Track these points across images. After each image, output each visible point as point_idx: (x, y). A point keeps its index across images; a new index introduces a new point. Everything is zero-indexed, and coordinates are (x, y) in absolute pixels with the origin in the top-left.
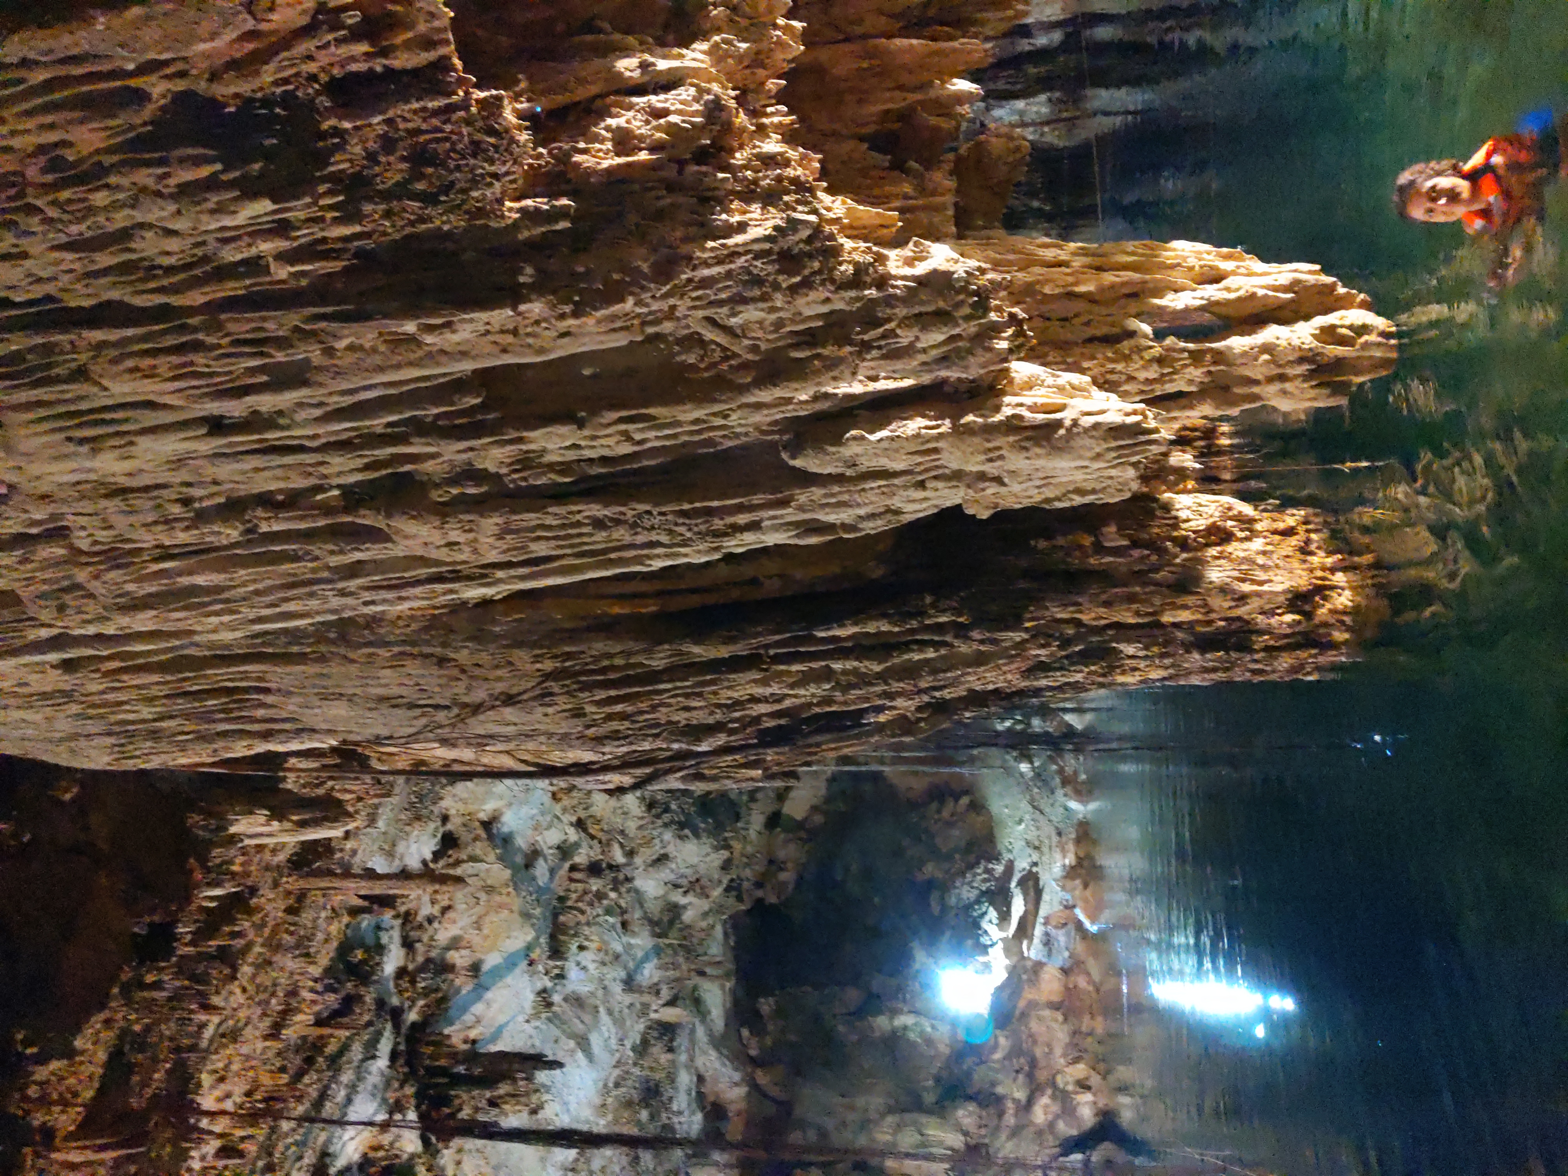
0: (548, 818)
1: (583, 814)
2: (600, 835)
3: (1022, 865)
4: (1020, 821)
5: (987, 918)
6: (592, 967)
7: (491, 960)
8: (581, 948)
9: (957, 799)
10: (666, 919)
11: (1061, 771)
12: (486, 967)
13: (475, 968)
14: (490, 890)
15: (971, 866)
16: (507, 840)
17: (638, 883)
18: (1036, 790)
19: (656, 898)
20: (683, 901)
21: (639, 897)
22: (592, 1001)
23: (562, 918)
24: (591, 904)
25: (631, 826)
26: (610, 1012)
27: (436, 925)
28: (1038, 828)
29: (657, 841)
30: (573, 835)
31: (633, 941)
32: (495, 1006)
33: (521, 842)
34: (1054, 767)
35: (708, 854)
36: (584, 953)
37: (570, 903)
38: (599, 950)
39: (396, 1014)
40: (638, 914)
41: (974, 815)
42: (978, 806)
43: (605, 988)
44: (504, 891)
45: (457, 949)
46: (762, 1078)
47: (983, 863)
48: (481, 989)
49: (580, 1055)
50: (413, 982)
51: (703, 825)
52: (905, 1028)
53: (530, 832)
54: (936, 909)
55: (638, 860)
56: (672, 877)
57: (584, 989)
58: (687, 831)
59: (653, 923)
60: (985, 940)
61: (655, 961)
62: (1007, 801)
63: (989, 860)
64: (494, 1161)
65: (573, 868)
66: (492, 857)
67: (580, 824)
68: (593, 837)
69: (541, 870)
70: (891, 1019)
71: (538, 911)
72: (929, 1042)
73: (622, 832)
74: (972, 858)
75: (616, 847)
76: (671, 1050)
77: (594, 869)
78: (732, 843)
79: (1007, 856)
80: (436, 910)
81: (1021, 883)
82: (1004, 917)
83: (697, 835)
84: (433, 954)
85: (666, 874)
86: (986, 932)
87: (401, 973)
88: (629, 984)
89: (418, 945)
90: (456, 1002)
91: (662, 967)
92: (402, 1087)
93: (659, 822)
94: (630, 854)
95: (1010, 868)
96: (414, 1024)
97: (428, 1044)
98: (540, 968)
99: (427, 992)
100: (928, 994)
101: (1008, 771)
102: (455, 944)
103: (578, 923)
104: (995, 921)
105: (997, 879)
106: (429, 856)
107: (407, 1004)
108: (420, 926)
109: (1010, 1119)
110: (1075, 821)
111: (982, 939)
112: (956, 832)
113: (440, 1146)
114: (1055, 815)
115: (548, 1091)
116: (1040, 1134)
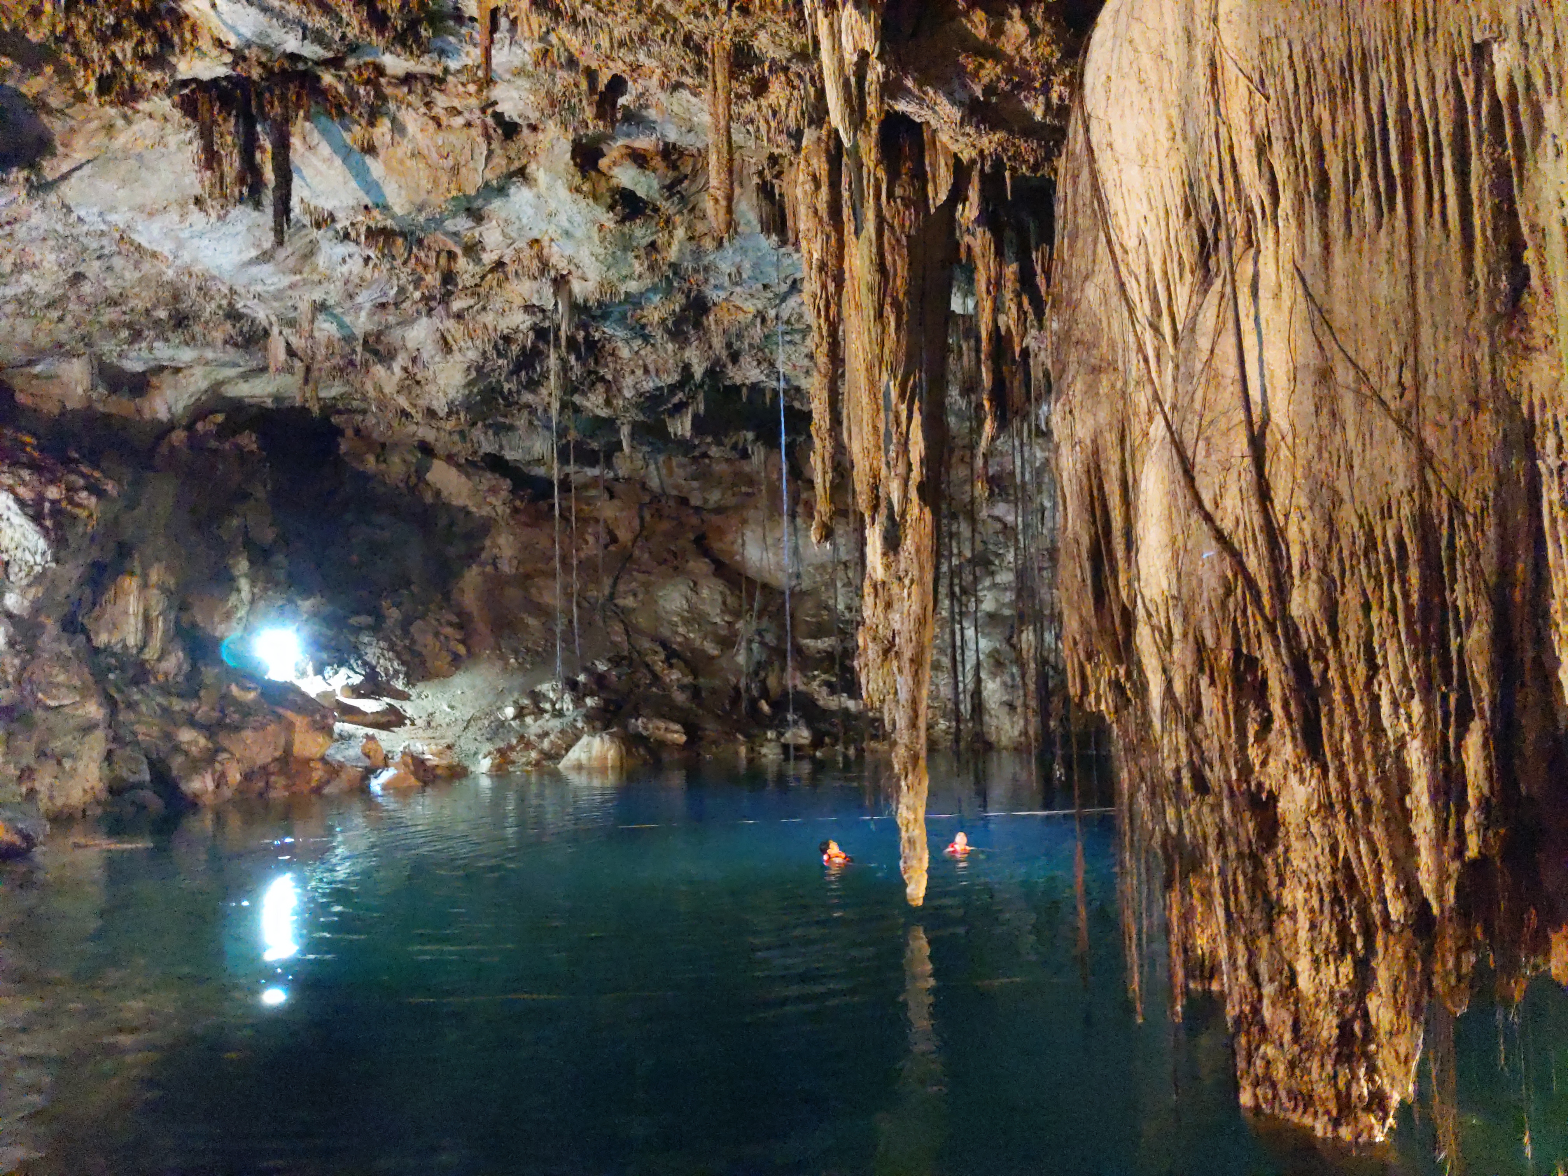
0: (514, 235)
1: (511, 269)
2: (485, 285)
3: (409, 709)
4: (452, 707)
5: (351, 674)
6: (345, 269)
7: (375, 167)
8: (367, 259)
9: (463, 642)
10: (380, 348)
11: (511, 748)
12: (369, 160)
13: (370, 149)
14: (455, 170)
15: (399, 656)
16: (501, 191)
17: (424, 320)
18: (486, 723)
19: (403, 338)
20: (396, 367)
21: (406, 322)
22: (307, 269)
23: (400, 241)
24: (413, 272)
25: (488, 318)
26: (292, 286)
27: (423, 110)
28: (448, 725)
29: (470, 343)
30: (488, 258)
31: (363, 314)
32: (323, 167)
33: (497, 204)
34: (514, 741)
35: (446, 394)
36: (361, 261)
37: (415, 250)
38: (362, 279)
39: (336, 63)
40: (391, 319)
41: (449, 659)
42: (456, 662)
43: (320, 282)
44: (452, 186)
45: (392, 130)
46: (178, 436)
47: (403, 669)
48: (345, 153)
49: (254, 253)
50: (367, 82)
51: (475, 390)
52: (239, 591)
53: (503, 215)
54: (354, 621)
55: (451, 324)
56: (425, 356)
57: (321, 260)
58: (474, 374)
59: (379, 335)
60: (328, 671)
61: (338, 335)
62: (470, 693)
63: (407, 675)
64: (147, 155)
65: (452, 256)
66: (489, 175)
67: (500, 264)
68: (483, 278)
69: (462, 224)
70: (246, 576)
71: (421, 219)
72: (228, 616)
73: (484, 308)
74: (407, 657)
75: (471, 302)
76: (226, 342)
77: (449, 278)
78: (453, 418)
79: (413, 692)
80: (438, 111)
81: (391, 709)
82: (356, 691)
83: (469, 384)
84: (392, 106)
85: (430, 351)
86: (336, 673)
87: (380, 70)
88: (321, 307)
89: (406, 89)
90: (336, 127)
91: (329, 344)
92: (260, 64)
93: (489, 348)
94: (459, 316)
95: (404, 696)
96: (318, 79)
97: (299, 96)
98: (360, 218)
99: (353, 95)
100: (273, 614)
101: (501, 694)
102: (398, 128)
103: (394, 258)
104: (350, 681)
105: (388, 682)
106: (499, 109)
107: (343, 74)
108: (426, 93)
109: (177, 705)
110: (466, 763)
111: (329, 668)
112: (430, 639)
113: (176, 98)
114: (467, 744)
115: (219, 218)
116: (168, 736)
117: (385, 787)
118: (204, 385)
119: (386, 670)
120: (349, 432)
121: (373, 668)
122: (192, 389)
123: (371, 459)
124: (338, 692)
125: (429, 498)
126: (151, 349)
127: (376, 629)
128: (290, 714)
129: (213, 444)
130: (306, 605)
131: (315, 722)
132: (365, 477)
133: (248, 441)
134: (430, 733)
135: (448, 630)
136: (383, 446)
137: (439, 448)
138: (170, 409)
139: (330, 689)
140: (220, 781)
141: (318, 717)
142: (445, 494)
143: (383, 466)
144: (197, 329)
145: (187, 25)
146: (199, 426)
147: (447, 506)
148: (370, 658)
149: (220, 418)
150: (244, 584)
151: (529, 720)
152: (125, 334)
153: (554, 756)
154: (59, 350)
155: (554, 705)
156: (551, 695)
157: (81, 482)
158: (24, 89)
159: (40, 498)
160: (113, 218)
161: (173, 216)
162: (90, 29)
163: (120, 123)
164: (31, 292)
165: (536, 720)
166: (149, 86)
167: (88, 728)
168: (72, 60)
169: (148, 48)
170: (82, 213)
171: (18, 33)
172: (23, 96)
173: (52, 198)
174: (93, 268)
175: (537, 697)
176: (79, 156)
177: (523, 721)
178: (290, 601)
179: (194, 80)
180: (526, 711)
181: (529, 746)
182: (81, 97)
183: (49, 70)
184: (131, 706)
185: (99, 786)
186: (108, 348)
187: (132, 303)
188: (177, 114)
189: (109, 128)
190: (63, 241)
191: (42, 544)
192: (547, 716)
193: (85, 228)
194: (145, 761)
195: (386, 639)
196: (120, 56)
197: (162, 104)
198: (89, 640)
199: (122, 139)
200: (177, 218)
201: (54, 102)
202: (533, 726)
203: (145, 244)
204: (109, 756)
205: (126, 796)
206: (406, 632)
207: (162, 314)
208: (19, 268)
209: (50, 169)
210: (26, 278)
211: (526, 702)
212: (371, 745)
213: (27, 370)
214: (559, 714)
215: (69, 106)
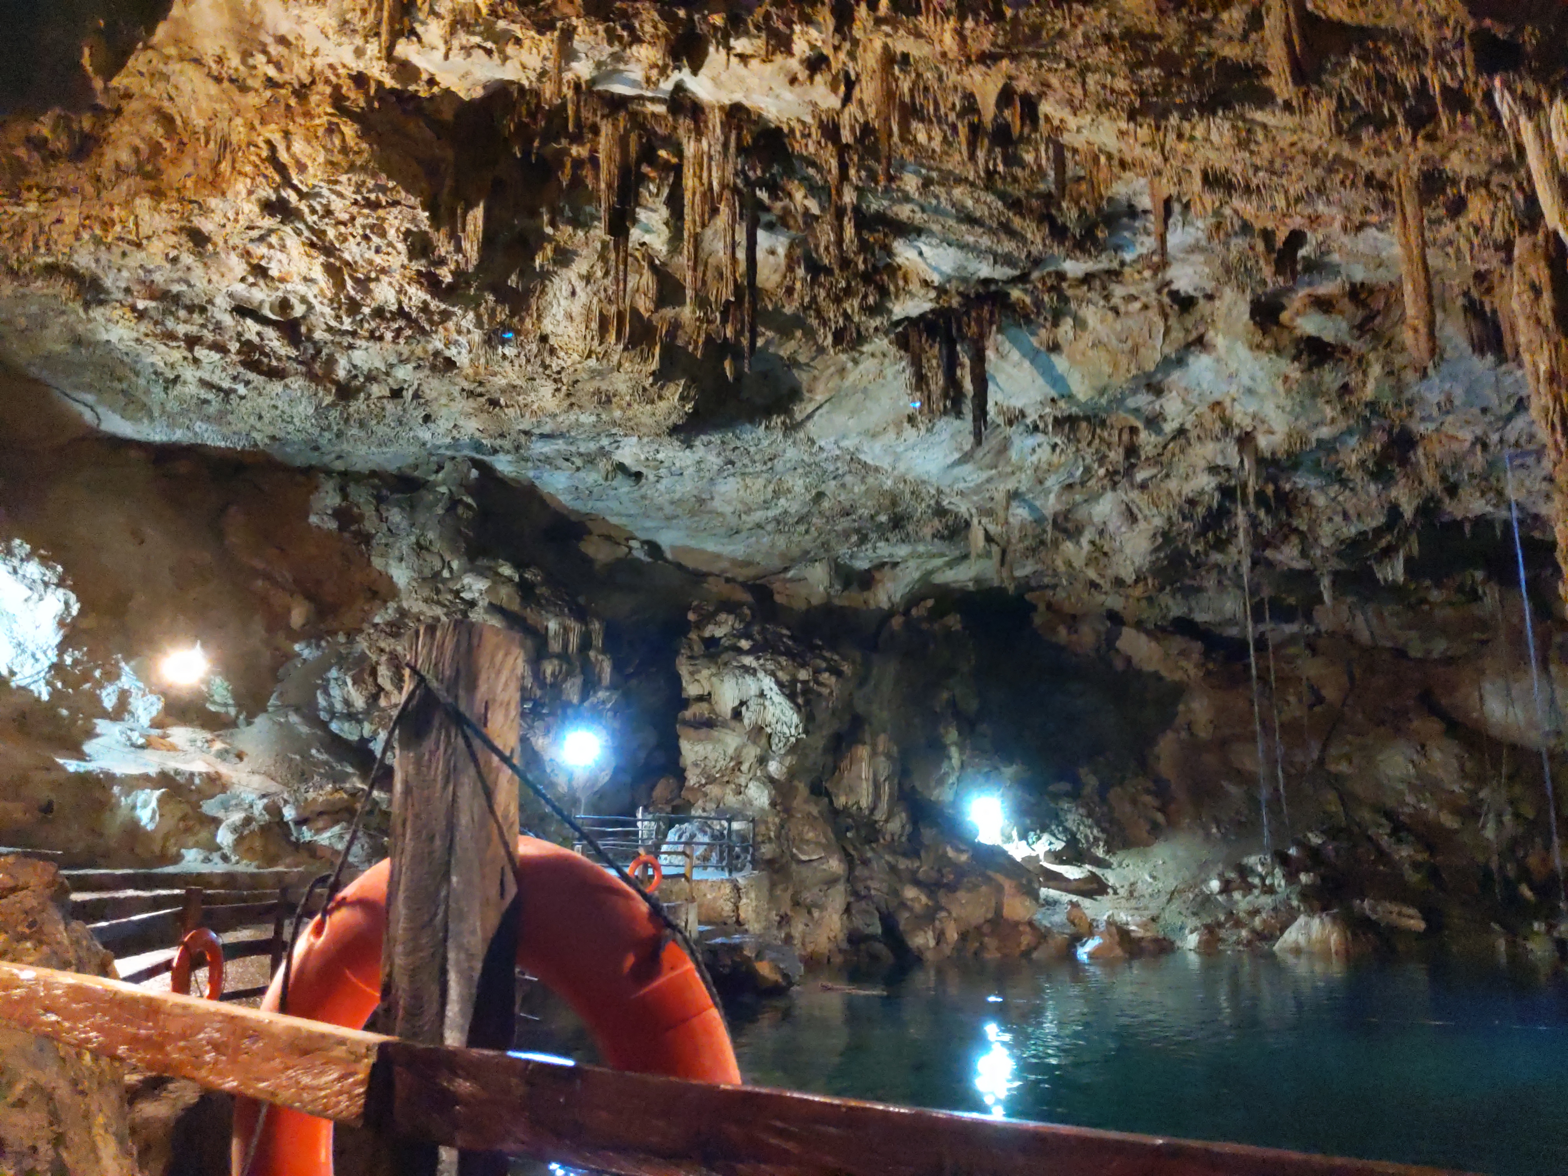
0: (1194, 401)
1: (1193, 434)
2: (1168, 454)
3: (1111, 877)
4: (1154, 878)
5: (1053, 840)
6: (1035, 458)
7: (1060, 363)
8: (1054, 447)
9: (1161, 809)
10: (1070, 526)
11: (1220, 925)
12: (1054, 357)
13: (1055, 347)
14: (1135, 352)
15: (1098, 824)
16: (1180, 362)
17: (1109, 495)
18: (1191, 896)
19: (1090, 514)
20: (1084, 541)
21: (1093, 498)
22: (1002, 463)
23: (1084, 425)
24: (1097, 451)
25: (1173, 485)
26: (989, 480)
27: (1102, 303)
28: (1151, 896)
29: (1155, 511)
30: (1169, 427)
31: (1052, 496)
32: (1014, 372)
33: (1176, 375)
34: (1222, 918)
35: (1133, 563)
36: (1048, 449)
37: (1098, 431)
38: (1050, 464)
39: (1023, 278)
40: (1078, 498)
41: (1148, 827)
42: (1156, 832)
43: (1013, 473)
44: (1133, 367)
45: (1075, 326)
46: (897, 622)
47: (1103, 836)
48: (1033, 356)
49: (956, 456)
50: (1052, 289)
51: (1162, 555)
52: (950, 758)
53: (1183, 384)
54: (1054, 787)
55: (1135, 494)
56: (1111, 527)
57: (1014, 453)
58: (1160, 540)
59: (1067, 514)
60: (1032, 836)
61: (1030, 518)
62: (1171, 865)
63: (1106, 843)
64: (870, 387)
65: (1134, 431)
66: (1167, 350)
67: (1181, 432)
68: (1165, 447)
69: (1143, 400)
70: (955, 744)
71: (1104, 401)
72: (941, 782)
73: (1167, 476)
74: (1106, 825)
75: (1154, 471)
76: (934, 536)
77: (1132, 451)
78: (1141, 584)
79: (1114, 861)
80: (1116, 301)
81: (1093, 877)
82: (1058, 857)
83: (1156, 550)
84: (1073, 305)
85: (1115, 523)
86: (1039, 838)
87: (1061, 276)
88: (1014, 495)
89: (1085, 288)
90: (1024, 334)
91: (1023, 527)
92: (960, 294)
93: (1175, 514)
94: (1143, 486)
95: (1107, 865)
96: (1008, 295)
97: (992, 314)
98: (1048, 410)
99: (1038, 304)
100: (981, 779)
101: (1204, 866)
102: (1080, 324)
103: (1079, 441)
104: (1053, 847)
105: (1089, 849)
106: (1174, 287)
107: (1029, 287)
108: (1104, 288)
109: (903, 864)
110: (1172, 937)
111: (1032, 834)
112: (1128, 808)
113: (892, 336)
114: (1172, 916)
115: (928, 430)
116: (896, 893)
117: (1091, 955)
118: (916, 575)
119: (1086, 837)
120: (1042, 607)
121: (1073, 835)
122: (908, 579)
123: (1063, 631)
124: (1042, 857)
125: (1119, 665)
126: (875, 549)
127: (1075, 796)
128: (1000, 878)
129: (925, 626)
130: (1009, 771)
131: (1021, 885)
132: (1060, 649)
133: (954, 621)
134: (1133, 903)
135: (1148, 799)
136: (1074, 617)
137: (1128, 616)
138: (889, 598)
139: (1034, 854)
140: (940, 938)
141: (1024, 881)
142: (1135, 661)
143: (1074, 637)
144: (910, 528)
145: (900, 274)
146: (914, 612)
147: (1139, 673)
148: (1070, 824)
149: (930, 603)
150: (954, 752)
151: (1237, 895)
152: (854, 538)
153: (1269, 935)
154: (807, 557)
155: (1263, 879)
156: (1260, 869)
157: (824, 665)
158: (782, 353)
159: (794, 681)
160: (844, 444)
161: (891, 434)
162: (828, 295)
163: (850, 365)
164: (786, 512)
165: (1244, 896)
166: (871, 330)
167: (832, 881)
168: (815, 322)
169: (871, 300)
170: (823, 443)
171: (778, 310)
172: (782, 358)
173: (801, 435)
174: (831, 486)
175: (1244, 872)
176: (819, 398)
177: (1230, 896)
178: (997, 768)
179: (907, 318)
180: (1234, 885)
181: (1238, 924)
182: (821, 350)
183: (799, 334)
184: (866, 862)
185: (841, 936)
186: (843, 551)
187: (861, 511)
188: (893, 350)
189: (842, 371)
190: (808, 468)
191: (796, 719)
192: (1256, 892)
193: (825, 455)
194: (877, 914)
195: (1086, 805)
196: (849, 311)
197: (881, 343)
198: (831, 802)
199: (853, 376)
200: (894, 436)
201: (802, 359)
202: (1242, 902)
203: (870, 461)
204: (848, 910)
205: (863, 947)
206: (1103, 799)
207: (883, 518)
208: (777, 494)
209: (800, 411)
210: (782, 501)
211: (1232, 875)
212: (1075, 912)
213: (782, 575)
214: (1270, 890)
215: (813, 359)
